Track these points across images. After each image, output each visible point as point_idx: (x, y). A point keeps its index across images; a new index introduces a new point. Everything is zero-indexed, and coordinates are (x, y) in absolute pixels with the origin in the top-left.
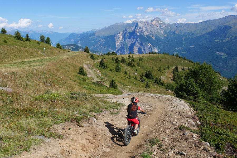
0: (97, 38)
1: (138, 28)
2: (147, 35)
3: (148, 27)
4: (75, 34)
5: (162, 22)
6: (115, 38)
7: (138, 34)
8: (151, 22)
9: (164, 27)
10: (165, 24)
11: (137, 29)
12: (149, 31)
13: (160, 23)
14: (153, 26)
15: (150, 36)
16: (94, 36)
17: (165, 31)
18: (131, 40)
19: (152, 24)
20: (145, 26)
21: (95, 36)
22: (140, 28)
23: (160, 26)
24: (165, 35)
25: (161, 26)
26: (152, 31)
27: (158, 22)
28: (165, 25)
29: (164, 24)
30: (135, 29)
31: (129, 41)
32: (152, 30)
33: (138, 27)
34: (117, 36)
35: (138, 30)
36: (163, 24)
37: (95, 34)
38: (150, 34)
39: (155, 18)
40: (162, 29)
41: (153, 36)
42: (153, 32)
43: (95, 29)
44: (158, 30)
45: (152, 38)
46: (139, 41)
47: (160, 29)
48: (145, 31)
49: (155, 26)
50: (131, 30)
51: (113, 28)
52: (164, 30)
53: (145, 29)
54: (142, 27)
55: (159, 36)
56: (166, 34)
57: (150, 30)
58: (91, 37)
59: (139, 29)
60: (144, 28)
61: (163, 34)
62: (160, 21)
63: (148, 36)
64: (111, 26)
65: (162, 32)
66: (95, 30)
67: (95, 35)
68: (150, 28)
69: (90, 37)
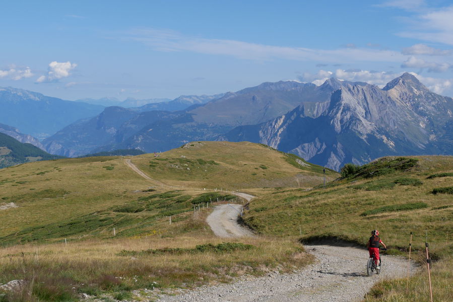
0: (199, 131)
1: (338, 109)
2: (369, 132)
3: (373, 108)
4: (121, 108)
5: (424, 89)
6: (261, 134)
7: (338, 127)
8: (388, 88)
9: (429, 108)
10: (434, 99)
11: (337, 113)
12: (376, 121)
13: (418, 94)
14: (393, 103)
15: (378, 136)
16: (189, 124)
17: (431, 124)
18: (313, 145)
19: (389, 97)
20: (365, 104)
21: (193, 124)
22: (347, 109)
23: (416, 106)
24: (432, 137)
25: (419, 103)
26: (386, 120)
27: (411, 91)
28: (433, 103)
29: (431, 96)
30: (329, 112)
31: (306, 149)
32: (386, 117)
33: (340, 104)
34: (267, 129)
35: (339, 115)
36: (427, 98)
37: (194, 117)
38: (380, 131)
39: (401, 77)
40: (422, 114)
41: (388, 136)
42: (391, 125)
43: (190, 97)
44: (409, 118)
45: (386, 146)
46: (341, 152)
47: (416, 115)
48: (362, 119)
49: (398, 103)
50: (315, 112)
51: (254, 98)
52: (429, 119)
53: (364, 112)
54: (352, 105)
55: (409, 137)
56: (435, 133)
57: (382, 119)
58: (180, 125)
59: (344, 111)
60: (360, 111)
61: (425, 132)
62: (418, 89)
63: (371, 137)
64: (248, 90)
65: (422, 125)
66: (188, 99)
67: (192, 120)
68: (380, 111)
69: (175, 126)
